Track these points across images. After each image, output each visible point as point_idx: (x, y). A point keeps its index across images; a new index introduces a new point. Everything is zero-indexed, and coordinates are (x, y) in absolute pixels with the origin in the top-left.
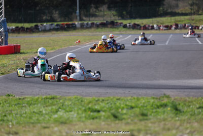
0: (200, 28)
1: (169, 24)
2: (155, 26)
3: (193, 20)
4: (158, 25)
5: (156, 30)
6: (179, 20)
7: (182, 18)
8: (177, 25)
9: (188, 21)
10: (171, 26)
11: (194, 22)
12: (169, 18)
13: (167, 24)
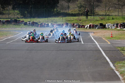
0: (86, 27)
1: (61, 23)
2: (50, 24)
3: (80, 20)
4: (52, 24)
5: (51, 27)
6: (69, 20)
7: (72, 18)
8: (67, 24)
9: (76, 21)
10: (63, 25)
11: (81, 22)
12: (61, 18)
13: (59, 23)
